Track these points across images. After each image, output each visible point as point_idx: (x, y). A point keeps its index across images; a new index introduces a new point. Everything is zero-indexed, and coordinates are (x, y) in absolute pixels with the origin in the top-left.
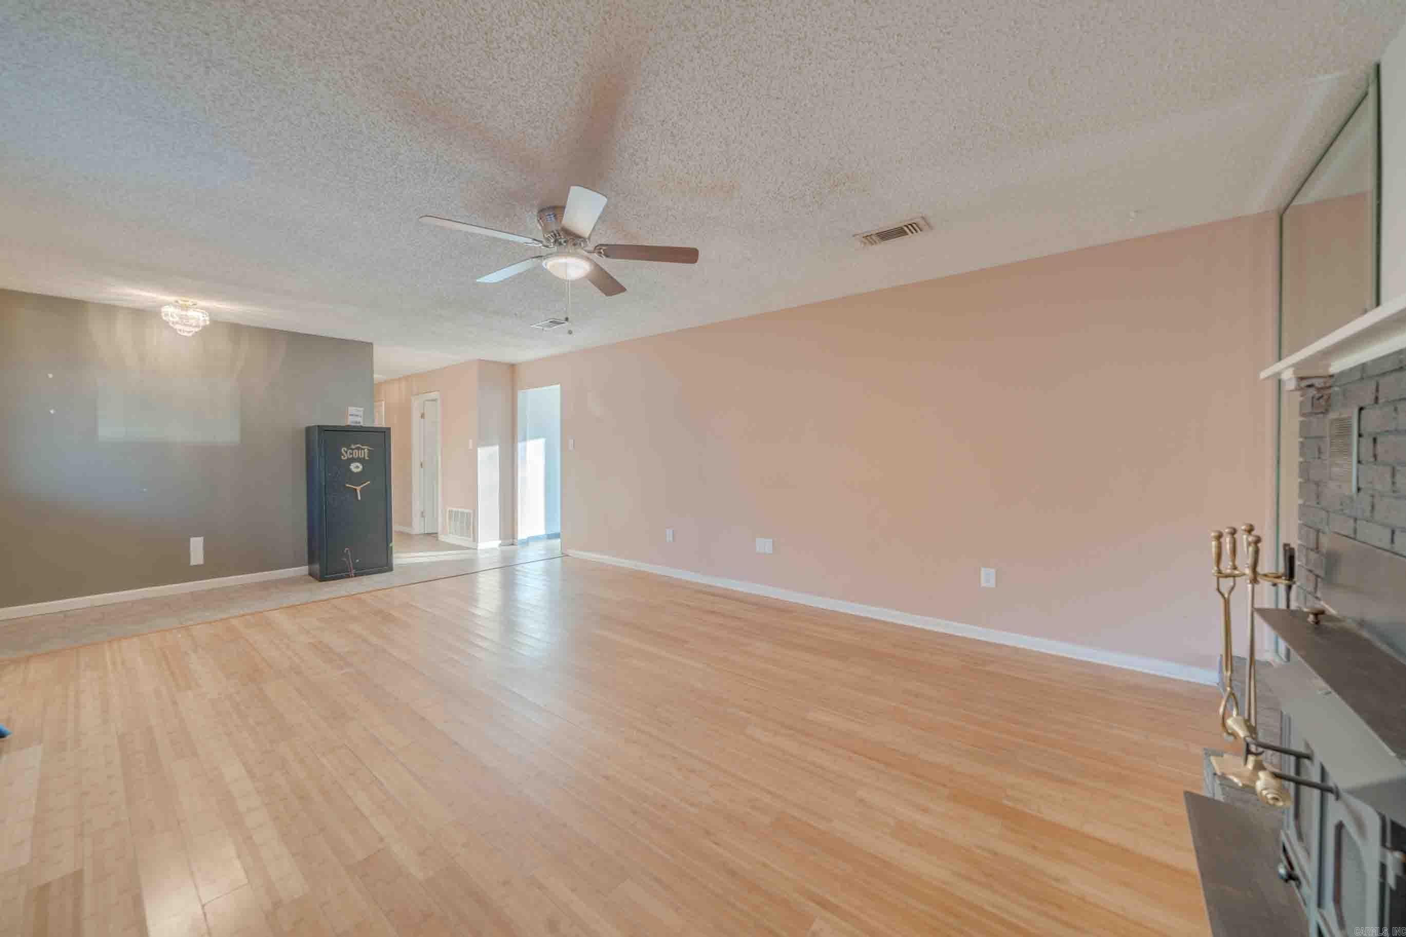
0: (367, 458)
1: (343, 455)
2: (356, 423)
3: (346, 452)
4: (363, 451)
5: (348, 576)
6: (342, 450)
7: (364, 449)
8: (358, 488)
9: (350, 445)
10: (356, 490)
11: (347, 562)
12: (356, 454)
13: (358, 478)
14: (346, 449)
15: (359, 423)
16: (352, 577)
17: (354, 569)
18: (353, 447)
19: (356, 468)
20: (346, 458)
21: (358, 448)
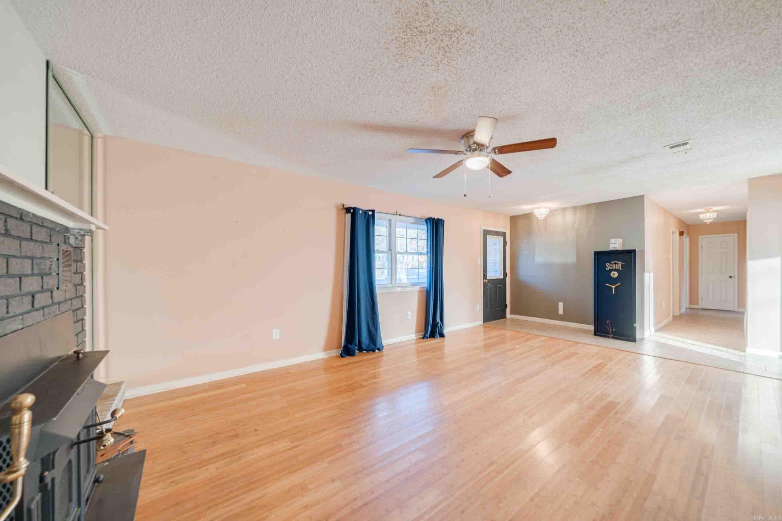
0: (620, 269)
1: (606, 267)
2: (614, 248)
3: (609, 266)
4: (618, 265)
5: (608, 337)
6: (607, 264)
7: (619, 264)
8: (614, 287)
9: (611, 262)
10: (612, 288)
11: (608, 329)
12: (614, 267)
13: (613, 281)
14: (608, 264)
15: (616, 248)
16: (610, 338)
17: (612, 334)
18: (613, 262)
19: (615, 275)
20: (608, 269)
21: (615, 263)
